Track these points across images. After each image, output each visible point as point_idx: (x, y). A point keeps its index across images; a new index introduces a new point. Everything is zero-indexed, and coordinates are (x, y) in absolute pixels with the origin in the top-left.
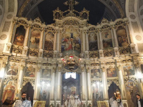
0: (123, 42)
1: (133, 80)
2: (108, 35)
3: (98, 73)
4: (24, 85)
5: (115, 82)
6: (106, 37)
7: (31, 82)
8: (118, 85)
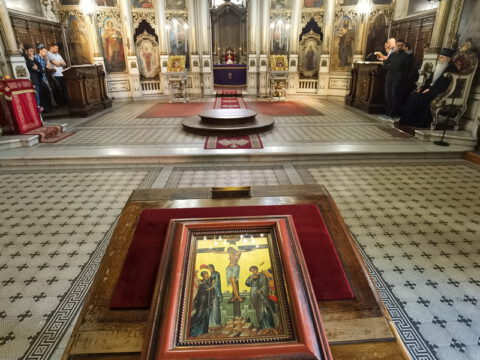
1: (351, 16)
4: (136, 25)
5: (316, 19)
7: (149, 20)
8: (320, 25)
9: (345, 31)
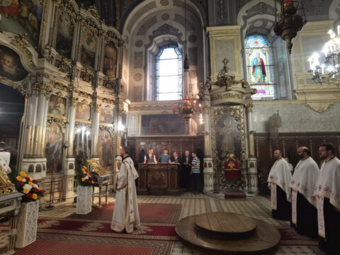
0: (109, 69)
2: (92, 41)
3: (62, 105)
6: (88, 43)
9: (106, 140)
